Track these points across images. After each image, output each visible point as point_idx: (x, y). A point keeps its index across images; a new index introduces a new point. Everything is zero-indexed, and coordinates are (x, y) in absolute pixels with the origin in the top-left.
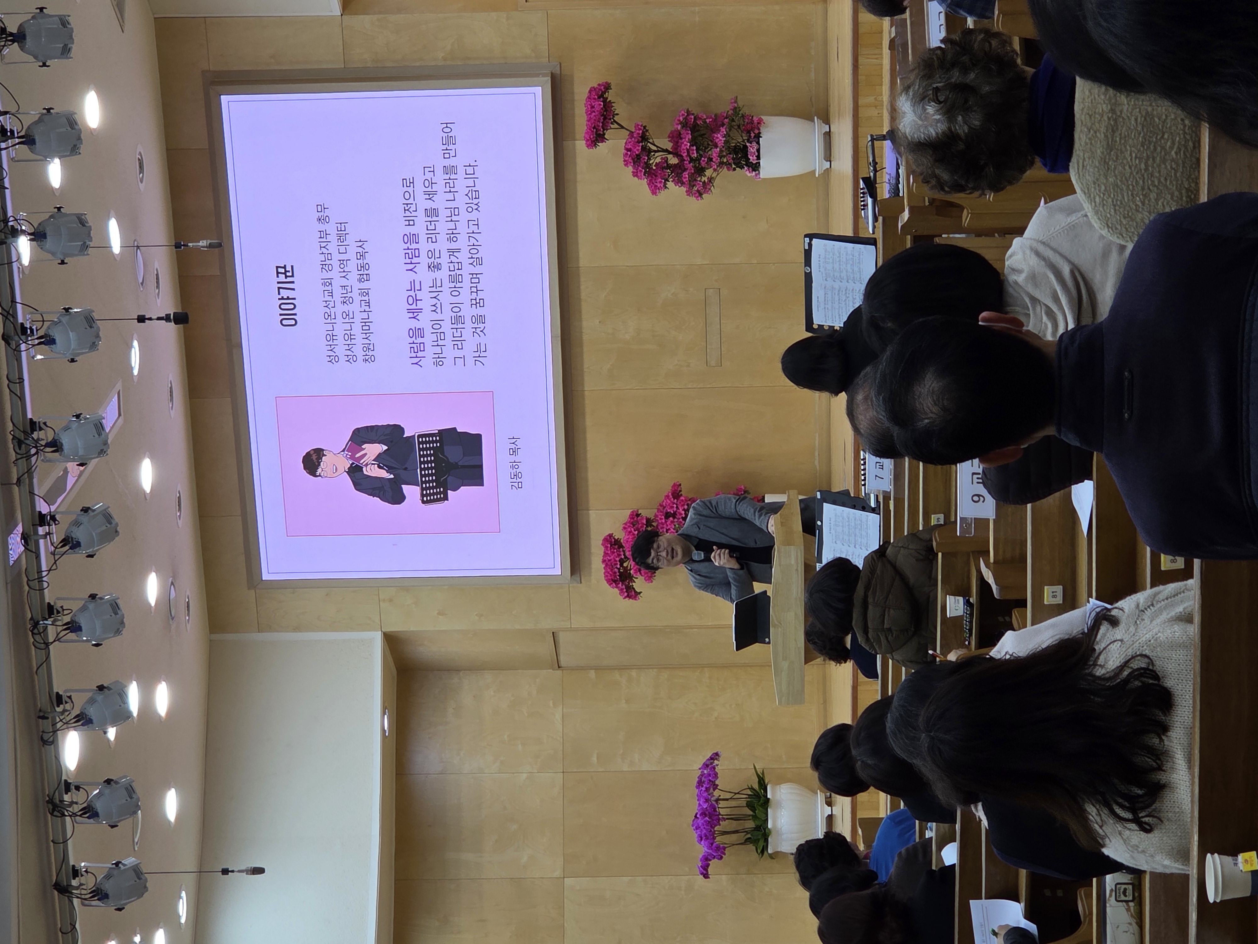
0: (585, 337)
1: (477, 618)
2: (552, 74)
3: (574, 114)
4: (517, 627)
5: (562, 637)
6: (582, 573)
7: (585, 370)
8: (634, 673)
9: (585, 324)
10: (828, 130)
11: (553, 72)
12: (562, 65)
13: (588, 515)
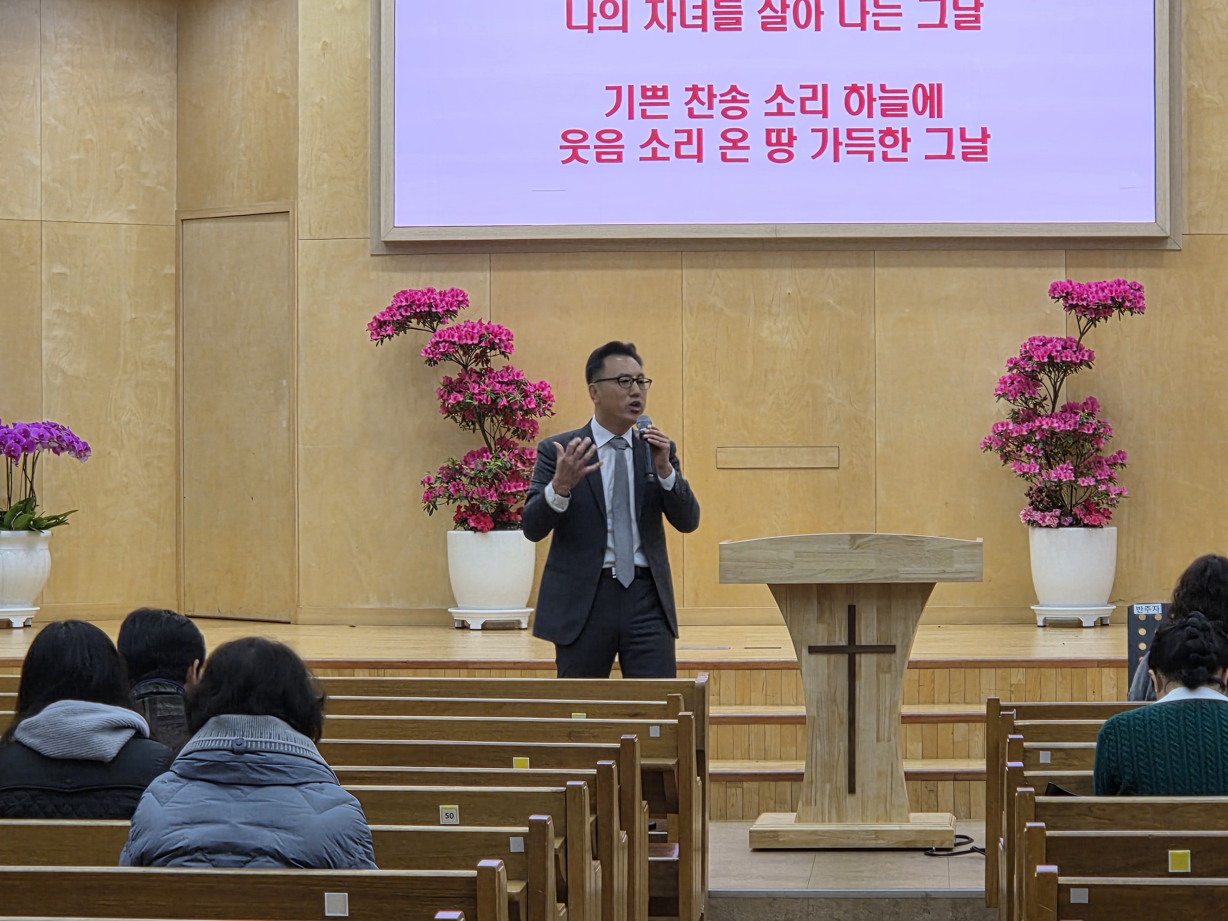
0: (765, 273)
1: (318, 100)
2: (1166, 238)
3: (1104, 266)
4: (301, 160)
5: (278, 224)
6: (388, 258)
7: (714, 272)
8: (170, 332)
9: (787, 273)
10: (1084, 625)
11: (1169, 240)
12: (1178, 253)
13: (482, 269)
